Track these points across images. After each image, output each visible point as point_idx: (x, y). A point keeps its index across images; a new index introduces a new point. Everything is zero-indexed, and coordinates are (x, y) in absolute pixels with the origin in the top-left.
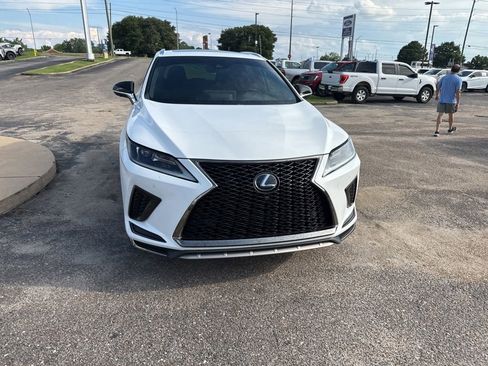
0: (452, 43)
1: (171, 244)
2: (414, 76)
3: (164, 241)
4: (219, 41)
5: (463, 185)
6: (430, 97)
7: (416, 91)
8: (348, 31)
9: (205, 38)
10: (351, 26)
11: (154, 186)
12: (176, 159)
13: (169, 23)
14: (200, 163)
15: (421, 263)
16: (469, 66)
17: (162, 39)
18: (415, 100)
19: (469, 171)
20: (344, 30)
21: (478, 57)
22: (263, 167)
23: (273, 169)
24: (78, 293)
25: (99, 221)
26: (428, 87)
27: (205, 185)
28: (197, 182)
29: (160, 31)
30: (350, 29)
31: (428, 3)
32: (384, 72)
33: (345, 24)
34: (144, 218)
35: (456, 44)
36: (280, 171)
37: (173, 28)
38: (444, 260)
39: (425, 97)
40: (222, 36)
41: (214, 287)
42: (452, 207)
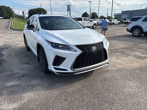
0: (95, 13)
1: (70, 71)
2: (92, 21)
3: (67, 70)
4: (28, 13)
5: (118, 47)
6: (96, 27)
7: (92, 25)
8: (69, 10)
9: (23, 12)
10: (70, 8)
11: (64, 54)
12: (68, 46)
13: (9, 7)
14: (76, 46)
15: (124, 66)
16: (99, 18)
17: (8, 13)
18: (92, 28)
19: (117, 44)
20: (68, 9)
21: (101, 16)
22: (93, 45)
23: (95, 46)
24: (42, 92)
25: (29, 71)
26: (95, 24)
27: (79, 52)
28: (76, 51)
29: (6, 10)
30: (69, 9)
31: (89, 2)
32: (84, 21)
33: (68, 7)
34: (59, 65)
35: (96, 13)
36: (96, 46)
37: (11, 9)
38: (128, 64)
39: (95, 27)
40: (29, 11)
41: (81, 81)
42: (120, 52)
